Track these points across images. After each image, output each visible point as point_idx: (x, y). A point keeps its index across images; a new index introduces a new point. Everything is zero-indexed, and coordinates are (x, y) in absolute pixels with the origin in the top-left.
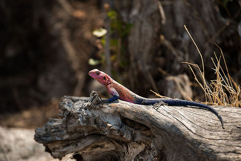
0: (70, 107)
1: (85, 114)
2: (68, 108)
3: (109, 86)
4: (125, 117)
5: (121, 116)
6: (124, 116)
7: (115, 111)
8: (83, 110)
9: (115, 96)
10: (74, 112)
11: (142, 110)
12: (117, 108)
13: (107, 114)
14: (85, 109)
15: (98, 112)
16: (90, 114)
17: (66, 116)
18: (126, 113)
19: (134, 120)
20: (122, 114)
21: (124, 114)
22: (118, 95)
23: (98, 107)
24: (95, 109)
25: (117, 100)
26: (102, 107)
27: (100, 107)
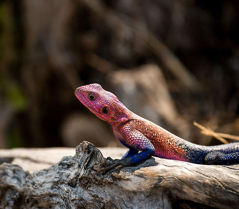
0: (19, 180)
1: (73, 197)
2: (14, 183)
3: (127, 127)
4: (183, 197)
5: (170, 196)
6: (179, 195)
7: (156, 187)
8: (65, 188)
9: (146, 150)
10: (38, 192)
11: (226, 179)
12: (160, 179)
13: (135, 193)
14: (72, 184)
15: (108, 190)
16: (86, 196)
17: (12, 203)
18: (186, 189)
19: (207, 203)
20: (175, 192)
21: (180, 191)
22: (152, 147)
23: (108, 179)
24: (100, 184)
25: (149, 157)
26: (120, 179)
27: (114, 178)
